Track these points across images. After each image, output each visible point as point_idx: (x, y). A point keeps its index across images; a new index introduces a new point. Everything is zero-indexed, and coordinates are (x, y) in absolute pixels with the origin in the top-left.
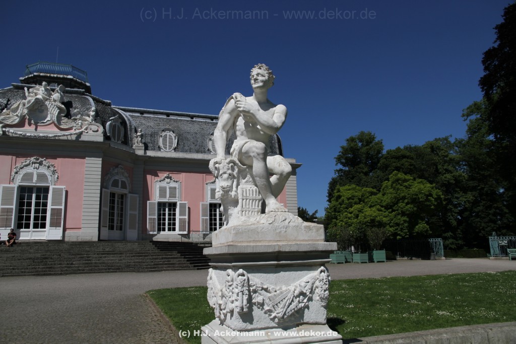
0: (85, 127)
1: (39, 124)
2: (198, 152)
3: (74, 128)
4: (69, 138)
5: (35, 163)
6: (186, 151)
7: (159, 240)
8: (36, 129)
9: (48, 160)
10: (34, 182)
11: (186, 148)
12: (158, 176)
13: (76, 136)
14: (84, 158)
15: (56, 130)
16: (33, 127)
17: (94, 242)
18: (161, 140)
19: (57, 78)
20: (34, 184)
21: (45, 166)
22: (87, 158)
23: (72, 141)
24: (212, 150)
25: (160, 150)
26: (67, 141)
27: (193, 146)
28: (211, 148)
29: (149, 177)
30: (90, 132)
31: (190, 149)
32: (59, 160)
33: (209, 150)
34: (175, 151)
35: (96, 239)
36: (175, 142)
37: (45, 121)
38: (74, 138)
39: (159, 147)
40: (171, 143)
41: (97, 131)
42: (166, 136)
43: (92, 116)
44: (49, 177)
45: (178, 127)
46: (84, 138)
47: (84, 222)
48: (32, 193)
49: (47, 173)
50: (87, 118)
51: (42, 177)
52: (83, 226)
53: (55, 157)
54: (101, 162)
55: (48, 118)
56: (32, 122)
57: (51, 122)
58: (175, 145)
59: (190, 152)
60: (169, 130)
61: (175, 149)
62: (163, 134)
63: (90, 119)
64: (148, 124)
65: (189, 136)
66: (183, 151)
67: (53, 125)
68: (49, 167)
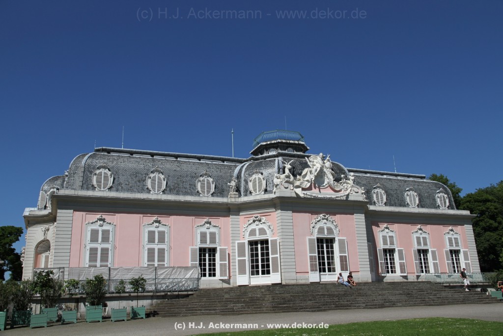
0: (350, 189)
1: (321, 187)
2: (401, 205)
3: (343, 190)
4: (342, 198)
5: (323, 219)
6: (393, 205)
7: (388, 281)
8: (320, 191)
9: (331, 216)
10: (326, 235)
11: (393, 202)
12: (379, 226)
13: (345, 197)
14: (353, 214)
15: (333, 192)
16: (317, 189)
17: (370, 283)
18: (375, 196)
19: (294, 144)
20: (325, 236)
21: (330, 221)
22: (355, 214)
23: (343, 200)
24: (410, 204)
25: (375, 205)
26: (341, 200)
27: (396, 201)
28: (409, 202)
29: (374, 227)
30: (354, 193)
31: (395, 203)
32: (338, 216)
33: (408, 204)
34: (386, 205)
35: (370, 281)
36: (385, 197)
37: (324, 185)
38: (344, 198)
39: (374, 202)
40: (382, 198)
41: (358, 192)
42: (378, 192)
43: (352, 180)
44: (334, 230)
45: (383, 185)
46: (351, 198)
47: (361, 266)
48: (323, 243)
49: (333, 227)
50: (348, 181)
51: (330, 230)
52: (360, 270)
53: (335, 214)
54: (364, 218)
55: (326, 183)
56: (317, 186)
57: (328, 185)
58: (385, 200)
59: (396, 206)
60: (379, 187)
61: (386, 204)
62: (376, 191)
63: (351, 182)
64: (363, 183)
65: (392, 192)
66: (391, 205)
67: (329, 188)
68: (332, 222)
